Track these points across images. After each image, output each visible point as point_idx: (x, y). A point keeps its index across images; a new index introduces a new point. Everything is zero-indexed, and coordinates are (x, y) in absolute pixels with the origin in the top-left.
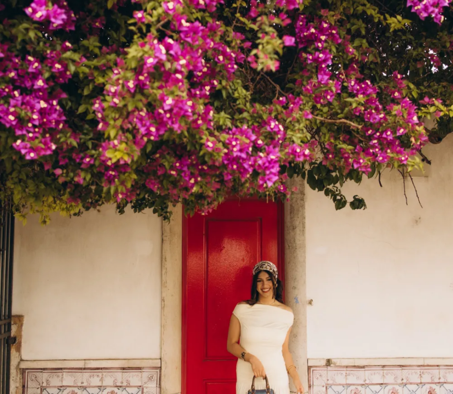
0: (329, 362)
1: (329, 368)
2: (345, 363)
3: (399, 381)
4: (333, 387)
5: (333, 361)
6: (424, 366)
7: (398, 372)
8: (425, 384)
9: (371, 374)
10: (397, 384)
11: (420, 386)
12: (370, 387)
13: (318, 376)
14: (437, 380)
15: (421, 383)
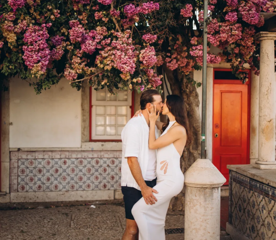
0: (19, 150)
1: (19, 152)
2: (26, 150)
3: (51, 157)
4: (21, 160)
5: (21, 149)
6: (61, 151)
7: (50, 153)
8: (62, 158)
9: (38, 154)
10: (50, 159)
11: (60, 159)
12: (38, 160)
13: (14, 155)
14: (67, 157)
15: (60, 158)
